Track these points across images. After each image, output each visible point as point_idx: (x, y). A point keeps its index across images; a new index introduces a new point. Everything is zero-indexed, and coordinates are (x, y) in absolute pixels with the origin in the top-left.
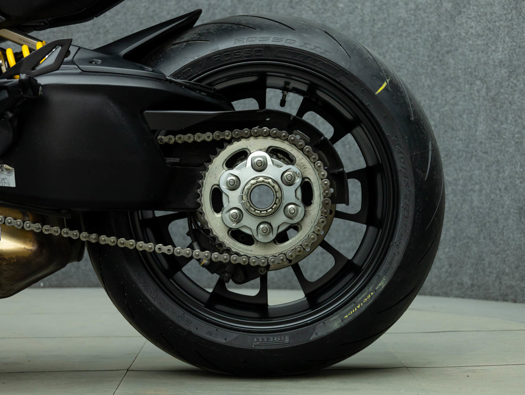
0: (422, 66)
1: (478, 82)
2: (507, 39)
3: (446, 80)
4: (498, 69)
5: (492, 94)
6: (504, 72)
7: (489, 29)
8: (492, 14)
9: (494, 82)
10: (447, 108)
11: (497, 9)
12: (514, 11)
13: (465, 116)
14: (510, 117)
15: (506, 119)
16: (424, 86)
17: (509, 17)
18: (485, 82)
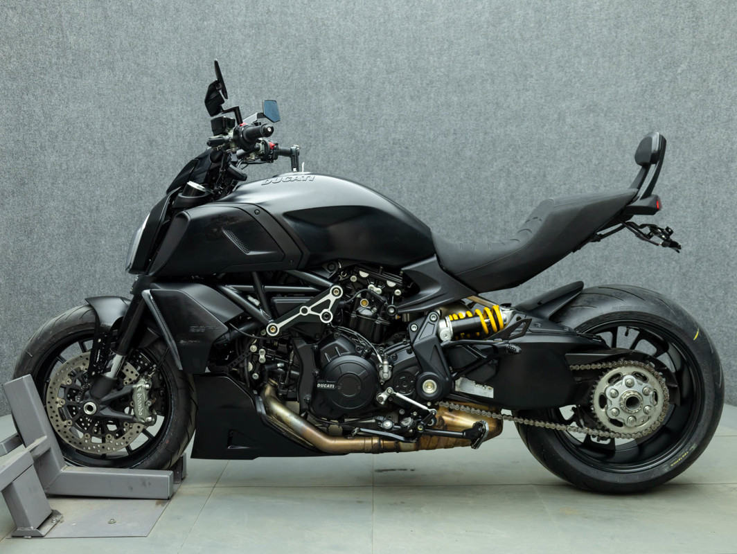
0: (634, 248)
1: (674, 263)
2: (695, 239)
3: (651, 258)
4: (688, 257)
5: (684, 271)
6: (692, 259)
7: (683, 231)
8: (685, 223)
9: (685, 264)
10: (651, 275)
11: (689, 220)
12: (701, 223)
13: (663, 282)
14: (696, 287)
15: (693, 287)
16: (635, 260)
17: (698, 226)
18: (679, 263)
